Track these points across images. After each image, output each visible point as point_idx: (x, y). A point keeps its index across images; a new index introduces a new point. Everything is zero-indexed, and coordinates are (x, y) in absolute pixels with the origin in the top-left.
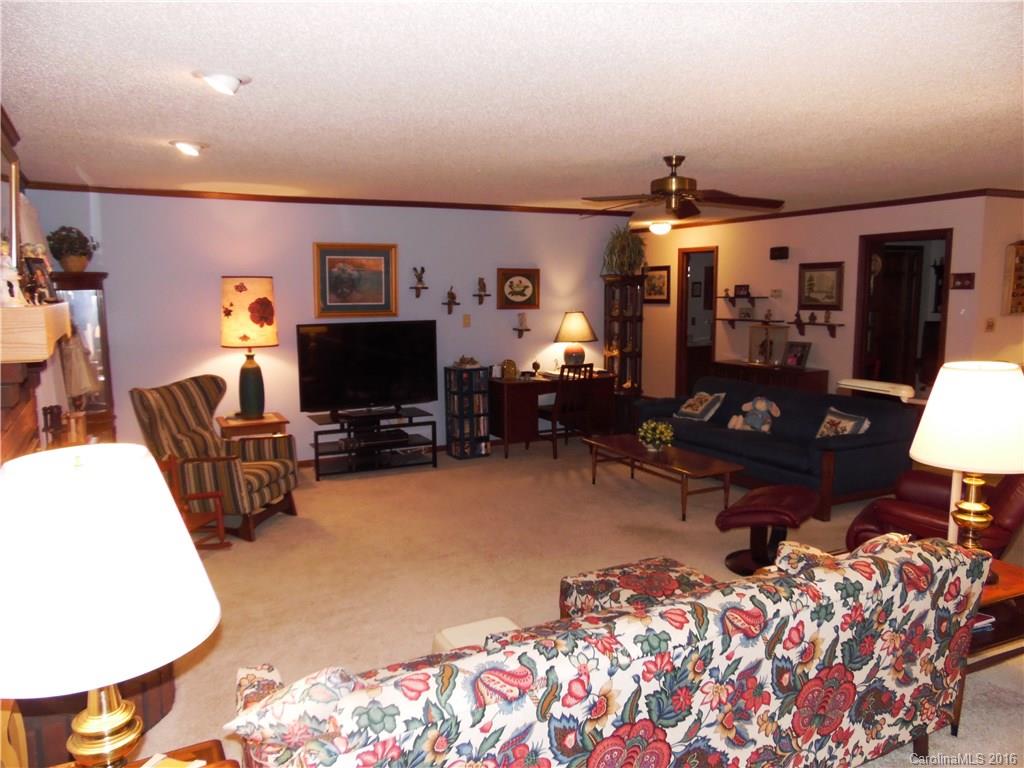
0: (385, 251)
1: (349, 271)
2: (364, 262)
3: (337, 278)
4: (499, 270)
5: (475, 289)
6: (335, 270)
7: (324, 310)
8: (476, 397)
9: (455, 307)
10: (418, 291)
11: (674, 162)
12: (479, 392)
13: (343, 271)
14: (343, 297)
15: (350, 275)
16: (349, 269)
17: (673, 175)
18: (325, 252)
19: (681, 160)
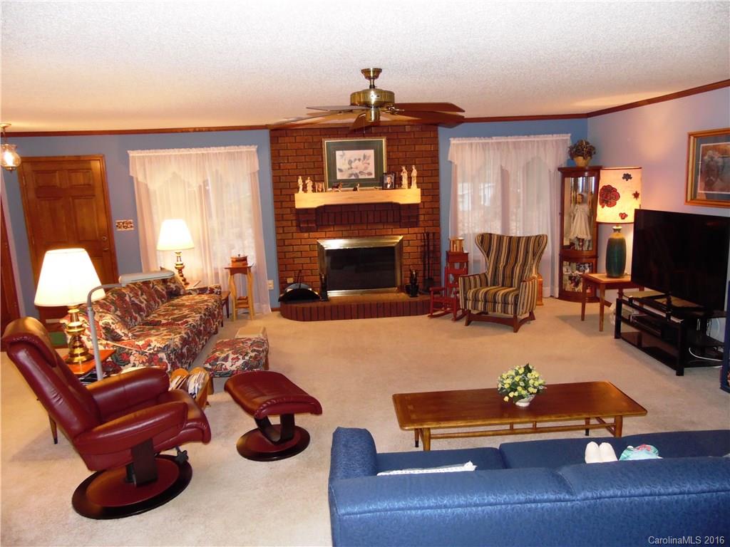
1: (716, 158)
2: (728, 148)
11: (372, 75)
13: (712, 158)
17: (372, 87)
18: (699, 140)
19: (378, 72)
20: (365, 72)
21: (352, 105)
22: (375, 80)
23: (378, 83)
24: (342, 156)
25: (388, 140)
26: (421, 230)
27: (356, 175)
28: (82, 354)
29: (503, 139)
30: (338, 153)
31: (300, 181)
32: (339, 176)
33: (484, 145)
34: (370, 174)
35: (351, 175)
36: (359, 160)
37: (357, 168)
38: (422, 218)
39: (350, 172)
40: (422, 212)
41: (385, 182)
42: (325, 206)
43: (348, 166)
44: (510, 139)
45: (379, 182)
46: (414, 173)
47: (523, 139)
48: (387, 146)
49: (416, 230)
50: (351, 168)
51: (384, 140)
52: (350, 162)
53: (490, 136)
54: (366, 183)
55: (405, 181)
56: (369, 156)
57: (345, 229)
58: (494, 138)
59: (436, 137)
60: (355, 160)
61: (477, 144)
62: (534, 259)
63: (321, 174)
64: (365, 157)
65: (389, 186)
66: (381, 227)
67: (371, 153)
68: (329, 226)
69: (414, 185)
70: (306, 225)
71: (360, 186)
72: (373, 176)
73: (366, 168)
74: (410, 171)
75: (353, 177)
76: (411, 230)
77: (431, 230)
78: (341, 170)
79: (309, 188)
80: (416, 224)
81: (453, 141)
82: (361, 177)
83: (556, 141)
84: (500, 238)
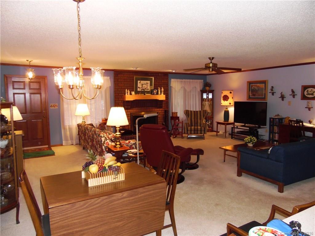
0: (264, 82)
2: (259, 85)
3: (253, 90)
4: (302, 86)
5: (291, 93)
6: (252, 88)
7: (249, 98)
8: (275, 127)
9: (284, 98)
10: (273, 94)
13: (254, 88)
14: (254, 95)
15: (256, 89)
16: (256, 88)
17: (211, 62)
18: (250, 83)
19: (213, 58)
20: (210, 58)
21: (206, 67)
24: (140, 82)
25: (154, 78)
26: (163, 109)
27: (144, 89)
28: (119, 145)
29: (186, 80)
30: (139, 81)
31: (126, 91)
32: (139, 90)
33: (181, 81)
34: (148, 89)
35: (142, 89)
36: (145, 84)
37: (144, 87)
38: (163, 105)
39: (142, 88)
40: (164, 103)
41: (154, 92)
42: (136, 100)
43: (141, 86)
44: (188, 80)
45: (151, 92)
46: (163, 90)
47: (191, 80)
48: (154, 80)
49: (162, 109)
50: (142, 87)
51: (153, 78)
52: (142, 85)
53: (182, 79)
54: (148, 92)
55: (159, 92)
56: (148, 83)
57: (139, 109)
58: (184, 80)
59: (168, 78)
60: (144, 84)
61: (179, 81)
62: (204, 117)
63: (133, 88)
64: (147, 83)
65: (155, 94)
66: (151, 108)
67: (149, 82)
68: (134, 107)
69: (162, 94)
70: (127, 107)
71: (146, 94)
72: (149, 90)
73: (147, 87)
74: (161, 89)
75: (143, 90)
76: (160, 109)
77: (166, 109)
78: (139, 88)
79: (129, 93)
80: (161, 107)
81: (172, 80)
82: (145, 90)
83: (200, 82)
84: (191, 111)
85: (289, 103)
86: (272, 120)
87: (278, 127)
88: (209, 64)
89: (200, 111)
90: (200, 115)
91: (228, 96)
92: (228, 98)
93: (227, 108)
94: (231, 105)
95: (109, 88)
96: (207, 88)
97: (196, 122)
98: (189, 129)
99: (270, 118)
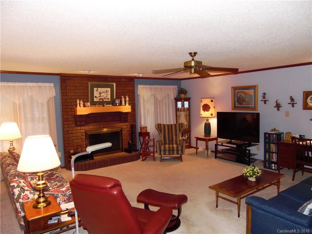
1: (242, 95)
2: (247, 91)
3: (239, 97)
4: (304, 92)
5: (289, 101)
6: (238, 95)
7: (235, 107)
8: (272, 145)
9: (280, 108)
10: (265, 102)
11: (193, 55)
12: (273, 143)
13: (241, 95)
14: (241, 104)
15: (243, 96)
16: (243, 95)
17: (193, 60)
19: (195, 54)
20: (190, 54)
21: (185, 67)
22: (194, 57)
23: (196, 58)
24: (97, 90)
25: (116, 84)
26: (129, 124)
27: (102, 99)
29: (157, 86)
30: (95, 89)
31: (78, 101)
32: (95, 100)
33: (151, 88)
34: (108, 99)
35: (100, 99)
36: (104, 92)
37: (103, 96)
38: (129, 118)
39: (100, 98)
40: (129, 115)
41: (116, 103)
42: (91, 114)
43: (99, 95)
44: (159, 86)
45: (113, 103)
46: (127, 99)
47: (163, 87)
48: (116, 87)
49: (127, 124)
50: (101, 96)
51: (115, 84)
52: (100, 93)
53: (152, 85)
54: (108, 103)
55: (123, 102)
56: (108, 91)
57: (97, 124)
58: (154, 86)
59: (134, 84)
60: (102, 92)
61: (148, 88)
62: (180, 132)
63: (87, 98)
64: (106, 91)
65: (118, 104)
66: (113, 123)
67: (109, 89)
68: (90, 123)
69: (127, 105)
70: (80, 123)
71: (106, 105)
72: (110, 100)
73: (107, 96)
74: (125, 98)
75: (101, 100)
76: (125, 124)
77: (133, 123)
78: (96, 97)
79: (82, 105)
80: (126, 121)
81: (139, 86)
82: (105, 100)
83: (174, 88)
84: (164, 125)
85: (287, 114)
86: (267, 135)
87: (275, 146)
88: (190, 62)
89: (175, 125)
90: (176, 130)
91: (209, 105)
92: (209, 108)
93: (208, 120)
94: (213, 116)
95: (53, 98)
96: (183, 96)
97: (171, 139)
98: (163, 149)
99: (265, 134)
